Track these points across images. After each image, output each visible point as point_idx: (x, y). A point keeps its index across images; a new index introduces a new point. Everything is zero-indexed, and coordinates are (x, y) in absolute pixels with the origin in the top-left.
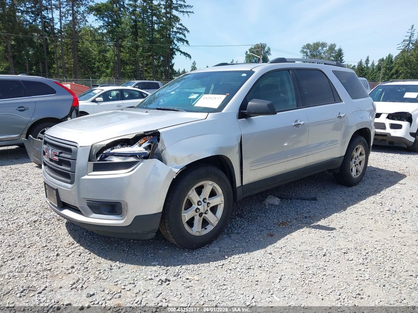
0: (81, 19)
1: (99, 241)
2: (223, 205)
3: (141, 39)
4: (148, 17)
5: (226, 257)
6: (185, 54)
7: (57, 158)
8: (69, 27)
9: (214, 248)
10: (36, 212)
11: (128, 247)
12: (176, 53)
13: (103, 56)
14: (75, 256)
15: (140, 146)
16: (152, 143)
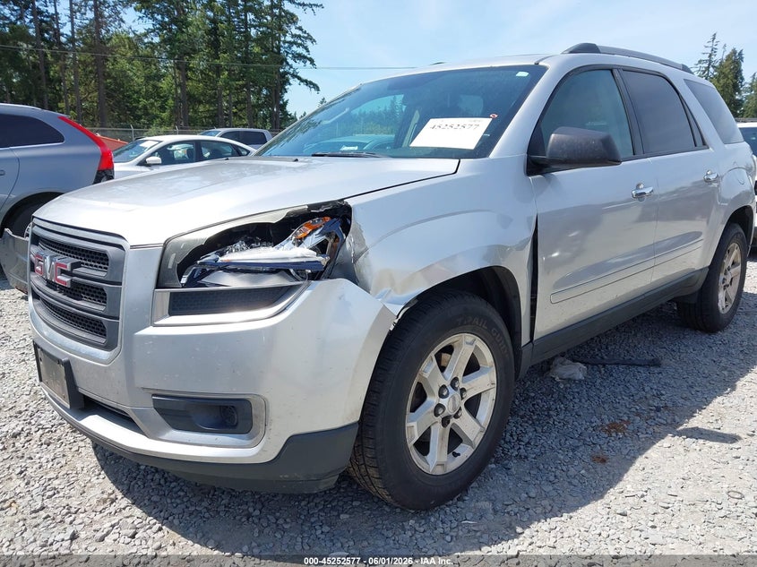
0: (110, 16)
1: (181, 490)
2: (493, 394)
3: (225, 55)
4: (238, 14)
5: (519, 530)
6: (308, 83)
7: (66, 279)
8: (89, 31)
9: (478, 501)
10: (18, 410)
11: (259, 506)
12: (291, 81)
13: (155, 87)
14: (122, 540)
15: (299, 244)
16: (329, 235)
